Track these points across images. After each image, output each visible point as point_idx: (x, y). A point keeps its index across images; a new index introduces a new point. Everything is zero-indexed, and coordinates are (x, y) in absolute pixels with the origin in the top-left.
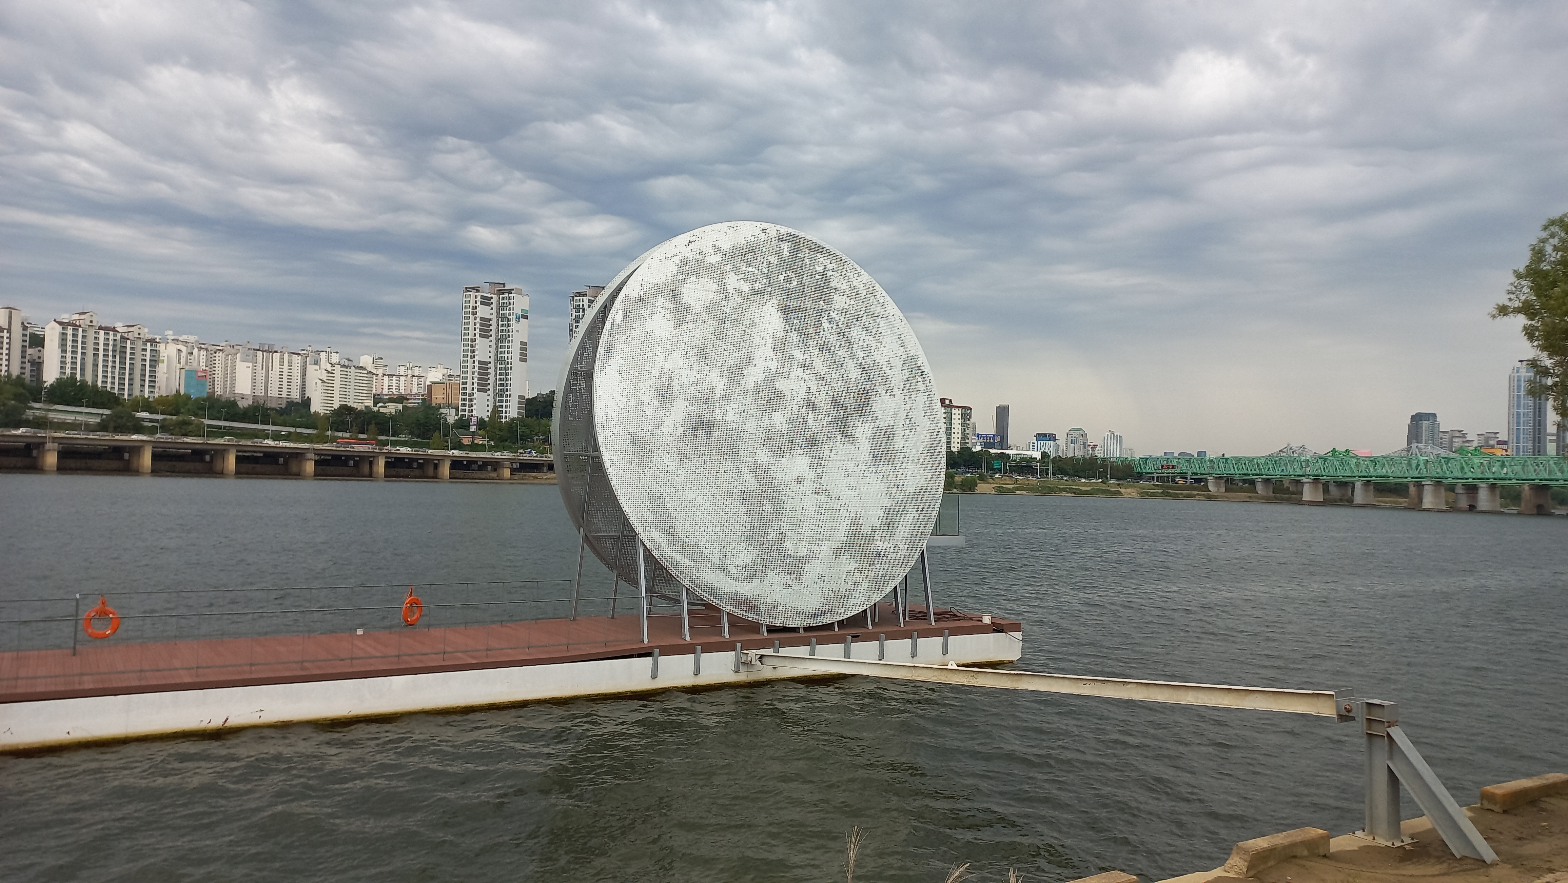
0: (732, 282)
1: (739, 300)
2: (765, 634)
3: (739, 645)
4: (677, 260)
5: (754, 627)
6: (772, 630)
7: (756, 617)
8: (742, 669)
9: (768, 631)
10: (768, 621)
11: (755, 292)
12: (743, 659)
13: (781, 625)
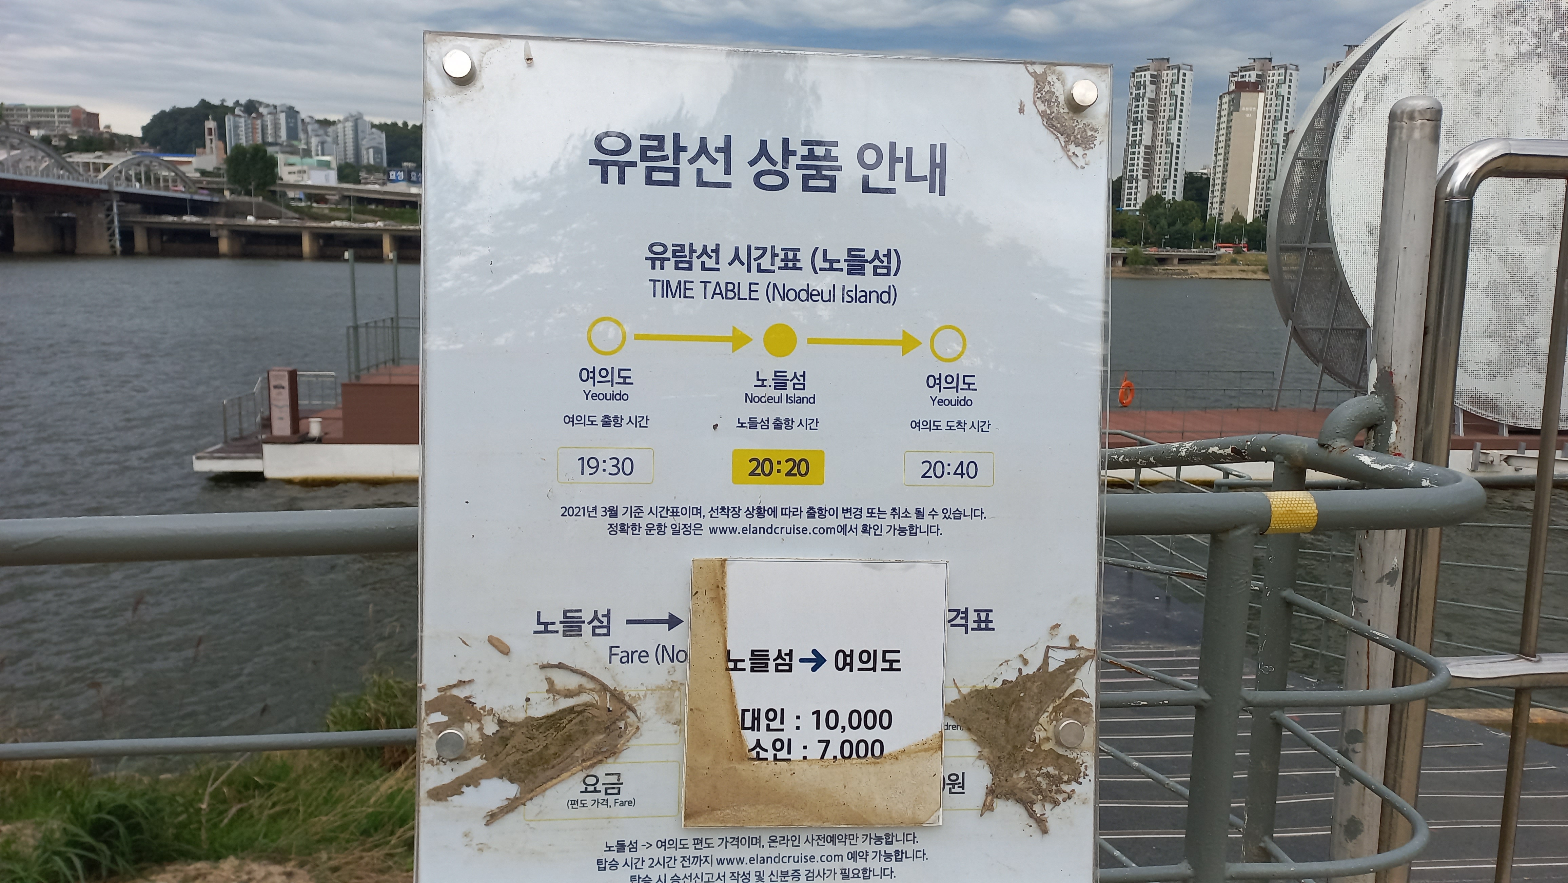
0: (1492, 47)
1: (1501, 66)
2: (1506, 434)
3: (1479, 444)
4: (1429, 29)
5: (1493, 427)
6: (1514, 431)
7: (1497, 417)
8: (1481, 468)
9: (1509, 432)
10: (1511, 422)
11: (1520, 55)
12: (1482, 459)
13: (1525, 426)
